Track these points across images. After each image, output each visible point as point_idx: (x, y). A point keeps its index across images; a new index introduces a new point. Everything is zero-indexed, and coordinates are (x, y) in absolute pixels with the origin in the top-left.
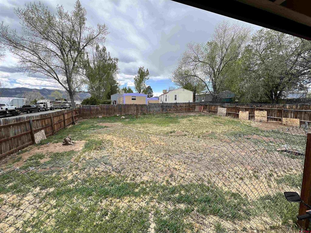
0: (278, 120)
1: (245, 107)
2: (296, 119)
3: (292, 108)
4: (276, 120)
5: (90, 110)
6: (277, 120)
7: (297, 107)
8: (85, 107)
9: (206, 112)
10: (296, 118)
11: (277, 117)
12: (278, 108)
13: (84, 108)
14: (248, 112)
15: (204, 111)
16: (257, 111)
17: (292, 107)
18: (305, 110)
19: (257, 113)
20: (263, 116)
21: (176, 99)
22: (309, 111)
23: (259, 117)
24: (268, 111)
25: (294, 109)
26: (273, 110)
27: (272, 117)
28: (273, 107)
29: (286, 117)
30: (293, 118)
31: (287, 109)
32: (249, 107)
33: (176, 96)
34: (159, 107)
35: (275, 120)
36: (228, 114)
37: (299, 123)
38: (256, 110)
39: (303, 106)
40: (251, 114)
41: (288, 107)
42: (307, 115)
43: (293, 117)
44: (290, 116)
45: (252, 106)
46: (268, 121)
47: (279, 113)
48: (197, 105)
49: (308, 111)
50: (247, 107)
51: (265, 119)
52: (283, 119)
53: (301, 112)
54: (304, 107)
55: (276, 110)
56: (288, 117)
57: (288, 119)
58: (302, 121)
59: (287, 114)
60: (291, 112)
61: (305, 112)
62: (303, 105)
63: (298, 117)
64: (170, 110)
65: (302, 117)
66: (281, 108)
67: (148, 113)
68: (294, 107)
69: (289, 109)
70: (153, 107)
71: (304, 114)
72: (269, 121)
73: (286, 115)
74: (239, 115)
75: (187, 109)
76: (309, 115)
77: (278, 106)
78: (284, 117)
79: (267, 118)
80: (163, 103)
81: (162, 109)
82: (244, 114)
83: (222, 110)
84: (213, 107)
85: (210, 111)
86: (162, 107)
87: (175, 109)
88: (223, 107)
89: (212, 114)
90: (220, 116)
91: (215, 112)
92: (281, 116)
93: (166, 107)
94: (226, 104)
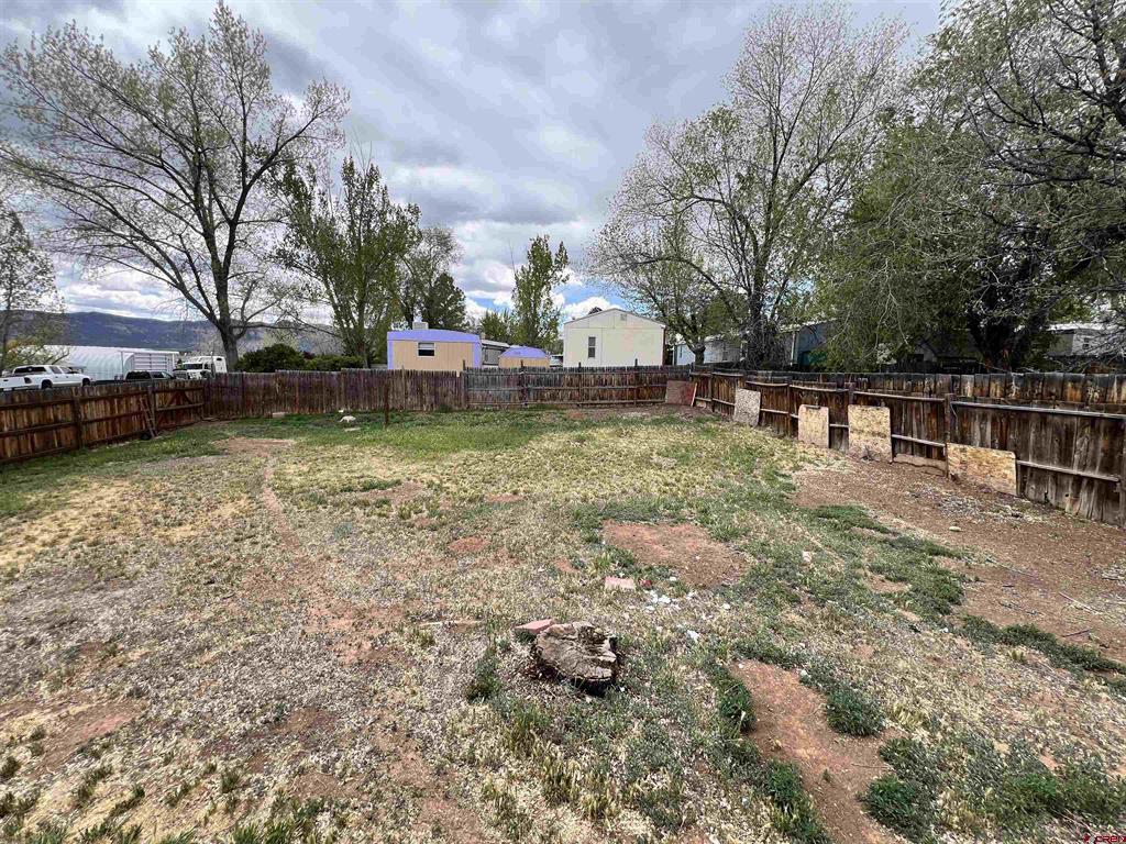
0: (935, 453)
1: (819, 386)
2: (1003, 454)
3: (988, 396)
4: (926, 451)
5: (245, 390)
6: (929, 456)
7: (1006, 388)
8: (226, 379)
9: (704, 405)
10: (1003, 447)
11: (928, 438)
12: (930, 393)
13: (223, 382)
14: (825, 411)
15: (699, 404)
16: (857, 408)
17: (985, 389)
18: (1042, 404)
19: (855, 414)
20: (876, 429)
21: (592, 353)
22: (1058, 410)
23: (863, 436)
24: (897, 409)
25: (994, 401)
26: (915, 404)
27: (909, 438)
28: (913, 388)
29: (964, 439)
30: (993, 447)
31: (966, 399)
32: (830, 387)
33: (592, 340)
34: (508, 382)
35: (922, 455)
36: (765, 419)
37: (1012, 475)
38: (855, 403)
39: (1032, 383)
40: (838, 421)
41: (969, 389)
42: (1050, 432)
43: (993, 442)
44: (977, 436)
45: (841, 383)
46: (894, 455)
47: (934, 421)
48: (677, 378)
49: (1054, 414)
50: (825, 386)
51: (884, 446)
52: (952, 448)
53: (1024, 417)
54: (1039, 388)
55: (923, 402)
56: (970, 444)
57: (968, 448)
58: (1030, 463)
59: (965, 425)
60: (984, 418)
61: (1043, 415)
62: (1034, 379)
63: (1009, 444)
64: (554, 397)
65: (1028, 440)
66: (941, 395)
67: (460, 405)
68: (996, 389)
69: (975, 400)
70: (485, 384)
71: (1039, 429)
72: (900, 458)
73: (963, 430)
74: (800, 423)
75: (628, 393)
76: (1059, 435)
77: (932, 386)
78: (956, 441)
79: (889, 440)
80: (523, 368)
81: (522, 391)
82: (813, 421)
83: (748, 401)
84: (723, 386)
85: (714, 405)
86: (519, 384)
87: (577, 394)
88: (751, 387)
89: (719, 418)
90: (740, 424)
91: (729, 409)
92: (941, 436)
93: (539, 382)
94: (762, 376)
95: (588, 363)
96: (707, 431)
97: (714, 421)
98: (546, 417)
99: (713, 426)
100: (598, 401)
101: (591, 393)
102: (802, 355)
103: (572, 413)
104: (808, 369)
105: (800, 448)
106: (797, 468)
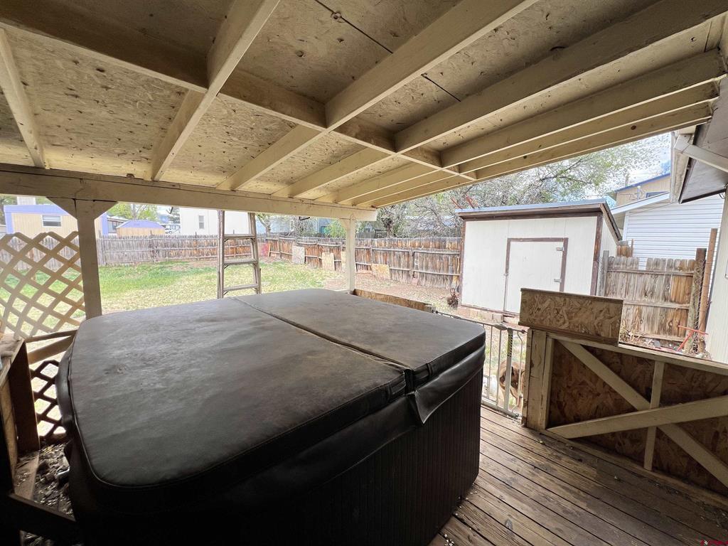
0: (369, 268)
1: (329, 243)
2: (386, 266)
6: (367, 269)
9: (276, 255)
10: (386, 264)
11: (367, 262)
12: (366, 245)
14: (332, 254)
15: (273, 255)
16: (344, 252)
19: (343, 255)
21: (201, 225)
22: (397, 250)
25: (383, 248)
26: (362, 250)
27: (361, 263)
28: (361, 244)
29: (376, 262)
30: (383, 264)
31: (375, 247)
32: (333, 244)
33: (201, 217)
34: (140, 245)
35: (365, 269)
36: (307, 260)
37: (388, 272)
38: (343, 250)
39: (391, 241)
40: (337, 258)
42: (396, 257)
44: (380, 261)
45: (337, 242)
46: (357, 271)
47: (367, 256)
50: (331, 244)
52: (373, 265)
55: (364, 249)
56: (378, 263)
57: (377, 265)
58: (392, 268)
59: (376, 257)
60: (381, 253)
61: (394, 252)
63: (387, 262)
64: (178, 255)
65: (391, 261)
66: (369, 246)
68: (383, 243)
69: (378, 248)
71: (393, 257)
72: (359, 271)
73: (375, 259)
74: (323, 261)
75: (230, 250)
76: (398, 258)
77: (366, 242)
78: (374, 263)
80: (152, 236)
81: (153, 251)
82: (328, 259)
83: (299, 252)
84: (286, 245)
85: (281, 255)
86: (150, 247)
87: (195, 252)
88: (300, 245)
89: (285, 261)
90: (295, 264)
91: (289, 256)
92: (370, 261)
93: (166, 245)
94: (304, 240)
95: (201, 232)
96: (281, 268)
97: (282, 263)
98: (176, 267)
99: (283, 266)
100: (210, 256)
101: (205, 251)
102: (322, 228)
103: (193, 263)
104: (324, 236)
105: (324, 272)
106: (323, 279)
